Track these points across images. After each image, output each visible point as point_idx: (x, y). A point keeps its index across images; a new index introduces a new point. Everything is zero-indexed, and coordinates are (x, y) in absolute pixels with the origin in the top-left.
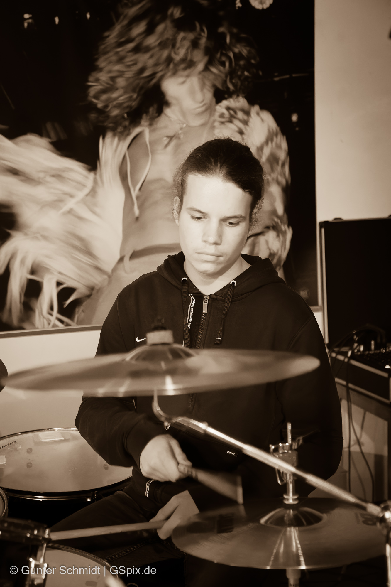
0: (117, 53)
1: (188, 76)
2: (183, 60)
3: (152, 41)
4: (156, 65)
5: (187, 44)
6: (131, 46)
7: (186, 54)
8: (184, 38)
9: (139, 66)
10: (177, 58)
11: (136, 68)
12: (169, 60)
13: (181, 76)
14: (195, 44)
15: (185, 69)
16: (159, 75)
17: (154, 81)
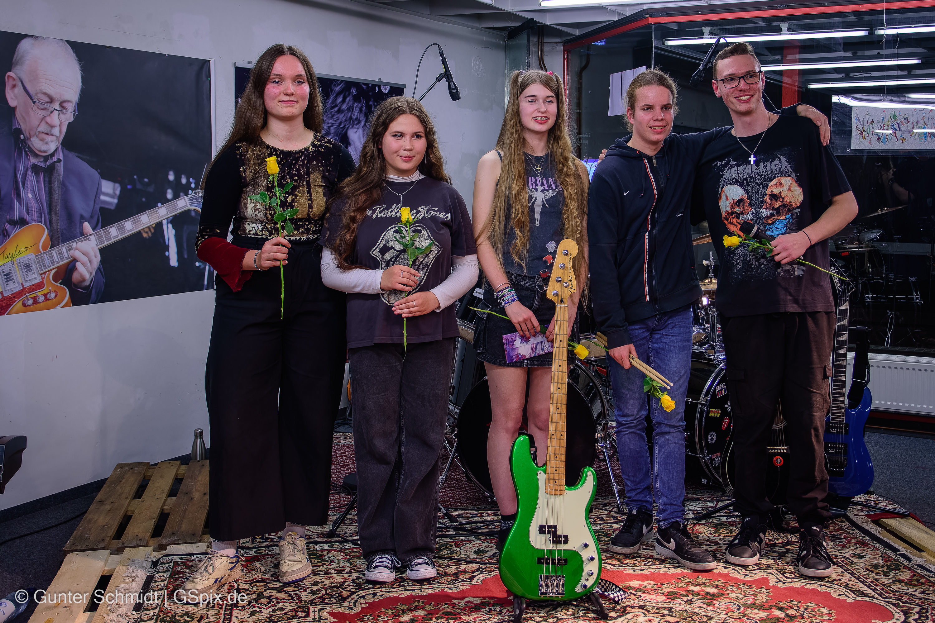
0: (331, 112)
1: (358, 128)
2: (356, 119)
3: (344, 107)
4: (346, 121)
5: (358, 109)
6: (336, 109)
7: (357, 115)
8: (357, 106)
9: (340, 121)
10: (354, 117)
11: (338, 122)
12: (351, 118)
13: (355, 128)
14: (361, 110)
15: (357, 124)
16: (347, 127)
17: (345, 130)
